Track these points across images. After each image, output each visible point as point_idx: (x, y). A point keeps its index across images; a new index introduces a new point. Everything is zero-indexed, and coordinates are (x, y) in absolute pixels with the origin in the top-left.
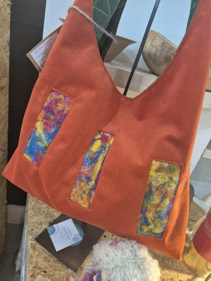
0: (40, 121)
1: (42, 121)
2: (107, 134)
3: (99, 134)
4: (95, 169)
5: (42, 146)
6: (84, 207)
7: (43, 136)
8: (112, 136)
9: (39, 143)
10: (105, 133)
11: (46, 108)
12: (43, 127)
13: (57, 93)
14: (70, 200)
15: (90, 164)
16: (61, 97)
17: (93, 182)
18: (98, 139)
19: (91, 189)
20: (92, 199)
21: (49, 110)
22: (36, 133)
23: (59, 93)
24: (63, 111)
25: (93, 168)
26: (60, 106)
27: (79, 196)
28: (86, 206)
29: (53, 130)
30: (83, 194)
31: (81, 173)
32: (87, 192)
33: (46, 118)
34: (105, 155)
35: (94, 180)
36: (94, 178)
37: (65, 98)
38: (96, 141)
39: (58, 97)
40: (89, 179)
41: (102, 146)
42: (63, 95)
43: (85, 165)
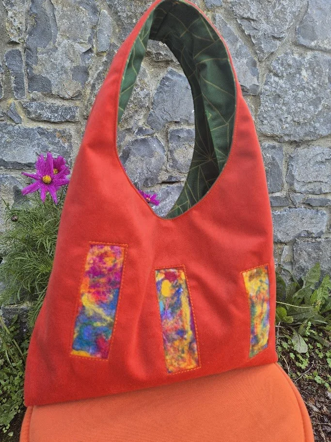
0: (86, 294)
1: (89, 292)
2: (172, 270)
3: (159, 274)
4: (184, 315)
5: (104, 325)
6: (191, 369)
7: (100, 311)
8: (179, 270)
9: (98, 324)
10: (167, 270)
11: (89, 272)
12: (94, 300)
13: (99, 247)
14: (170, 372)
15: (172, 313)
16: (107, 248)
17: (190, 333)
18: (163, 280)
19: (190, 343)
20: (196, 353)
21: (95, 272)
22: (87, 313)
23: (102, 245)
24: (115, 265)
25: (181, 315)
26: (109, 262)
27: (178, 360)
28: (193, 365)
29: (111, 296)
30: (183, 355)
31: (166, 331)
32: (186, 348)
33: (94, 286)
34: (186, 294)
35: (189, 329)
36: (188, 327)
37: (112, 248)
38: (162, 284)
39: (102, 251)
40: (181, 332)
41: (174, 287)
42: (108, 245)
43: (167, 318)
